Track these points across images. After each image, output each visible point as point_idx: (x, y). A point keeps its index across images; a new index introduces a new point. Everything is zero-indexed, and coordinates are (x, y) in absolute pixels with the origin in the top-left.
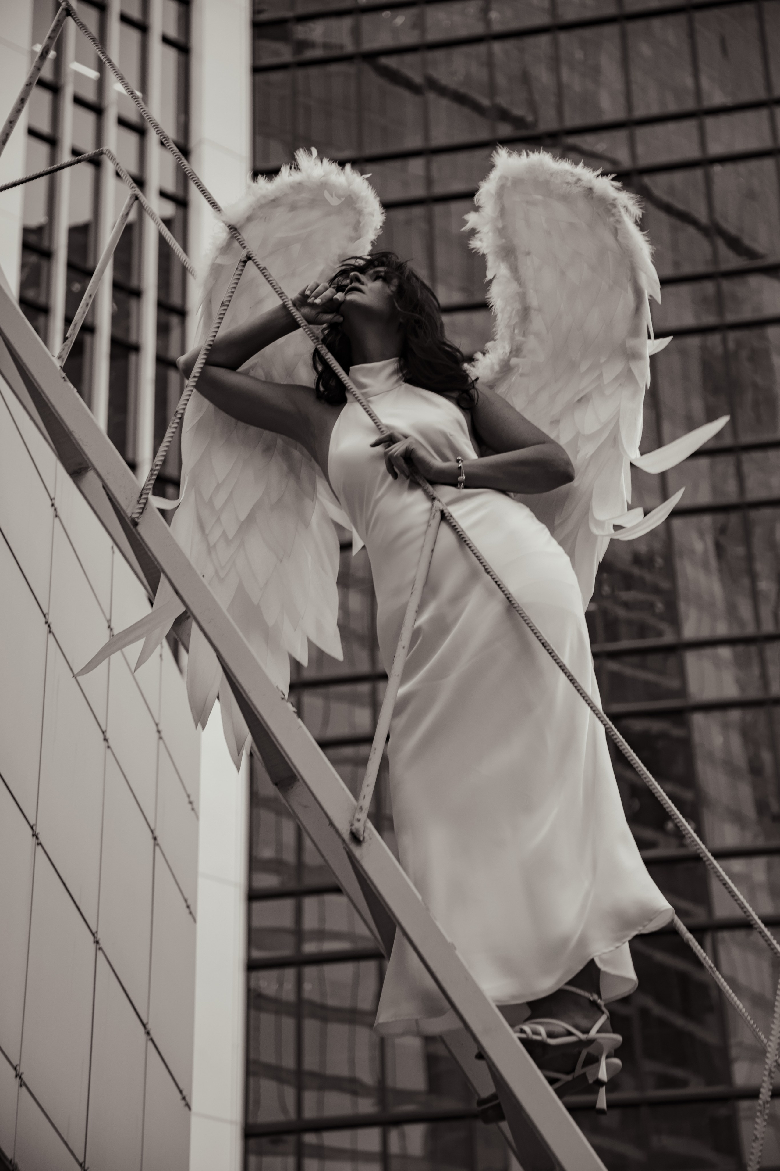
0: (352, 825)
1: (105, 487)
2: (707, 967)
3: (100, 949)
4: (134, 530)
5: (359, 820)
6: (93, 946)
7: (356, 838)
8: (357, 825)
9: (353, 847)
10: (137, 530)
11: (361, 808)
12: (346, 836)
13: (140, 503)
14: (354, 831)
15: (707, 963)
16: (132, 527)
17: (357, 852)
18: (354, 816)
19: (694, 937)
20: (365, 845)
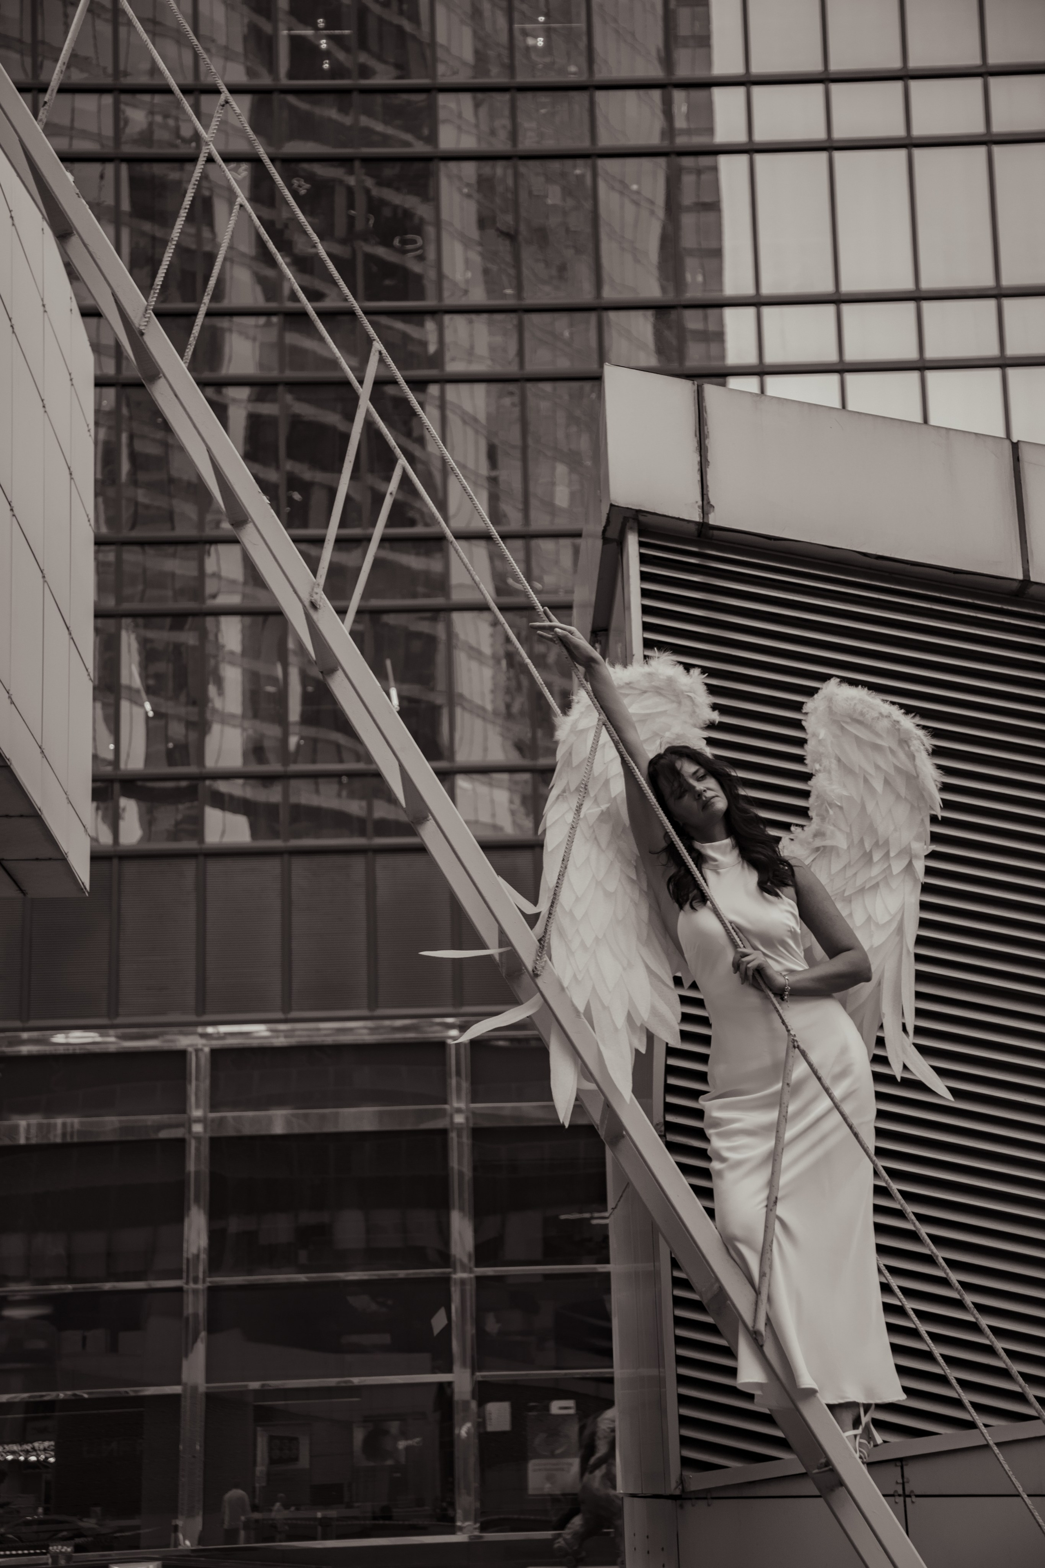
0: (311, 596)
1: (114, 295)
2: (539, 683)
3: (46, 581)
4: (140, 338)
5: (317, 593)
6: (41, 580)
7: (314, 606)
8: (315, 597)
9: (311, 611)
10: (143, 339)
11: (318, 585)
12: (307, 604)
13: (145, 317)
14: (313, 601)
15: (539, 681)
16: (139, 335)
17: (315, 616)
18: (313, 589)
19: (532, 662)
20: (320, 611)
